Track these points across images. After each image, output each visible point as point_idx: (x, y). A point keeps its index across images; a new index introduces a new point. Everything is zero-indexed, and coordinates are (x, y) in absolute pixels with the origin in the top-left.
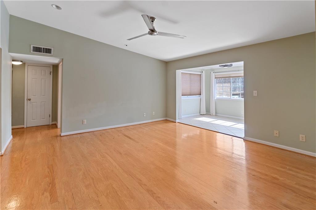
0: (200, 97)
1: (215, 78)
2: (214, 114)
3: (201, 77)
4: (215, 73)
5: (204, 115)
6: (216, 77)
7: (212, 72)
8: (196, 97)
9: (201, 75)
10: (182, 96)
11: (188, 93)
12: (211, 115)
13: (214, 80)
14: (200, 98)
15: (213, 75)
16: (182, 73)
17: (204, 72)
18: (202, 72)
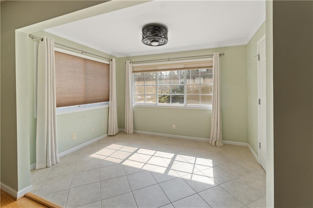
0: (108, 104)
1: (133, 72)
2: (131, 131)
3: (109, 70)
4: (133, 63)
5: (114, 135)
6: (135, 70)
7: (128, 62)
8: (101, 106)
9: (109, 65)
10: (57, 107)
11: (80, 100)
12: (126, 133)
13: (131, 76)
14: (107, 106)
15: (130, 67)
16: (55, 51)
17: (114, 60)
18: (112, 60)
